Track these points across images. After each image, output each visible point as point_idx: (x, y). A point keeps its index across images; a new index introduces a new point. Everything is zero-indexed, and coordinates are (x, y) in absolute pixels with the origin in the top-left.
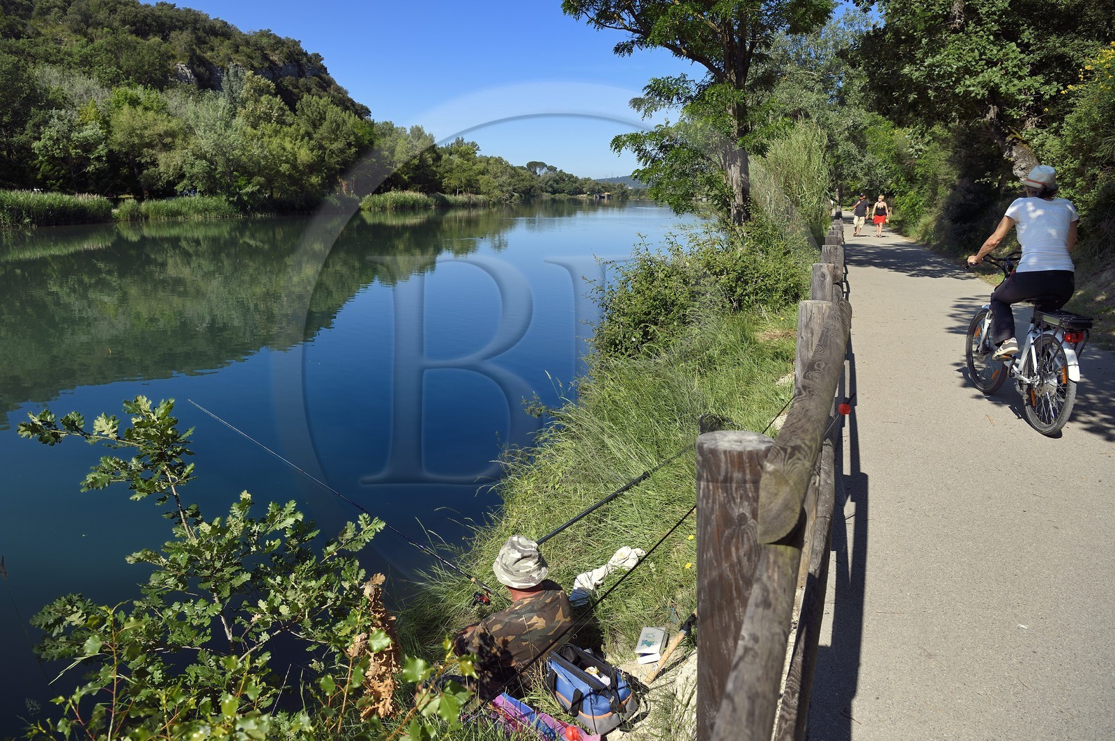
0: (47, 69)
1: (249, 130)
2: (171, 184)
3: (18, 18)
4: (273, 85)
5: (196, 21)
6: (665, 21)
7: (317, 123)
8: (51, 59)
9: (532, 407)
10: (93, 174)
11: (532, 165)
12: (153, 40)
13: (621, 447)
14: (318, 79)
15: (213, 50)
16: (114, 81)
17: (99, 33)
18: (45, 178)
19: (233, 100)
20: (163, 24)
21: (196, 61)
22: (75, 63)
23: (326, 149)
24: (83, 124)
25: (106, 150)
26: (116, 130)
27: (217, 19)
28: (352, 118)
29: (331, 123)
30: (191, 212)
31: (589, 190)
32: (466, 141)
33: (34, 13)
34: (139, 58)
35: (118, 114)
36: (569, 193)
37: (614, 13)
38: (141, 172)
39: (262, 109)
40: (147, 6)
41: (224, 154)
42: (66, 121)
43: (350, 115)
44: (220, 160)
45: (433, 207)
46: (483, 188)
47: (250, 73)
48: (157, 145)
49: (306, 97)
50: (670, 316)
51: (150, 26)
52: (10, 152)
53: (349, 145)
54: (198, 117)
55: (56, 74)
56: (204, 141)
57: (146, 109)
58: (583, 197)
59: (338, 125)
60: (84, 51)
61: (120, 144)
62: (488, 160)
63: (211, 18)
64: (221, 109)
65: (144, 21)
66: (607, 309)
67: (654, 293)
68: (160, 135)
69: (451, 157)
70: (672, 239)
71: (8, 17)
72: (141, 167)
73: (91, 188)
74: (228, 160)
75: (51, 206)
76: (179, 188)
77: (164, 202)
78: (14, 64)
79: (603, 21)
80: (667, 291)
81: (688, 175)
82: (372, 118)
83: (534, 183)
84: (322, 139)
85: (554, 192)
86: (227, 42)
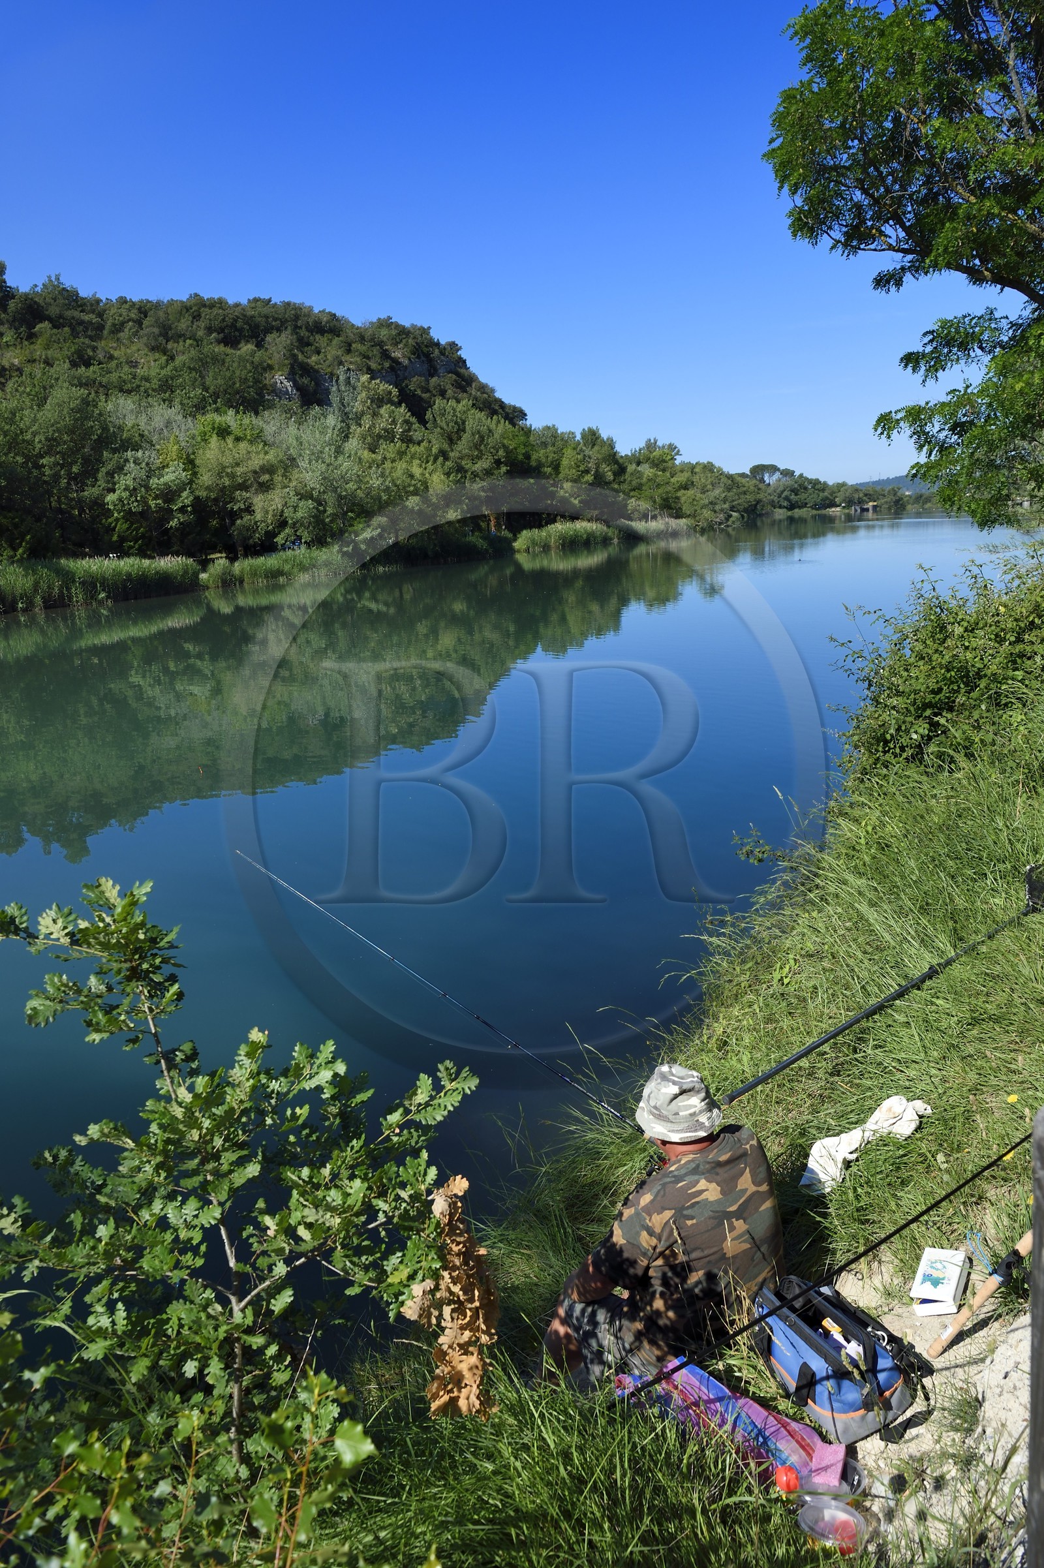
0: (121, 401)
1: (366, 454)
2: (271, 535)
3: (87, 341)
4: (395, 391)
5: (297, 317)
6: (955, 230)
7: (455, 437)
8: (126, 388)
9: (748, 848)
10: (177, 529)
11: (758, 470)
12: (245, 348)
13: (892, 922)
14: (454, 377)
15: (318, 353)
16: (200, 408)
17: (181, 348)
18: (122, 539)
19: (345, 417)
20: (257, 326)
21: (298, 370)
22: (153, 390)
23: (466, 471)
24: (164, 467)
25: (191, 498)
26: (202, 470)
27: (323, 311)
28: (501, 426)
29: (473, 434)
30: (295, 570)
31: (844, 501)
32: (660, 443)
33: (105, 332)
34: (228, 374)
35: (204, 449)
36: (814, 507)
37: (872, 227)
38: (233, 523)
39: (382, 424)
40: (237, 305)
41: (335, 490)
42: (143, 465)
43: (499, 422)
44: (330, 498)
45: (616, 541)
46: (686, 509)
47: (365, 378)
48: (251, 486)
49: (439, 403)
50: (975, 694)
51: (241, 330)
52: (82, 511)
53: (498, 463)
54: (301, 443)
55: (132, 406)
56: (309, 475)
57: (238, 439)
58: (835, 511)
59: (482, 438)
60: (163, 372)
61: (208, 488)
62: (692, 468)
63: (316, 311)
64: (330, 431)
65: (233, 326)
66: (870, 685)
67: (947, 657)
68: (255, 472)
69: (639, 468)
70: (975, 571)
71: (77, 340)
72: (234, 515)
73: (175, 548)
74: (340, 497)
75: (129, 575)
76: (279, 540)
77: (261, 560)
78: (83, 399)
79: (855, 243)
80: (969, 655)
81: (998, 467)
82: (528, 423)
83: (761, 496)
84: (461, 458)
85: (792, 507)
86: (336, 341)
